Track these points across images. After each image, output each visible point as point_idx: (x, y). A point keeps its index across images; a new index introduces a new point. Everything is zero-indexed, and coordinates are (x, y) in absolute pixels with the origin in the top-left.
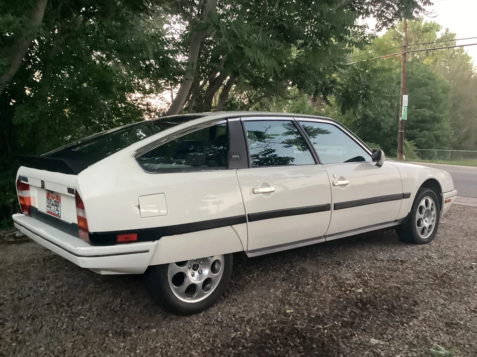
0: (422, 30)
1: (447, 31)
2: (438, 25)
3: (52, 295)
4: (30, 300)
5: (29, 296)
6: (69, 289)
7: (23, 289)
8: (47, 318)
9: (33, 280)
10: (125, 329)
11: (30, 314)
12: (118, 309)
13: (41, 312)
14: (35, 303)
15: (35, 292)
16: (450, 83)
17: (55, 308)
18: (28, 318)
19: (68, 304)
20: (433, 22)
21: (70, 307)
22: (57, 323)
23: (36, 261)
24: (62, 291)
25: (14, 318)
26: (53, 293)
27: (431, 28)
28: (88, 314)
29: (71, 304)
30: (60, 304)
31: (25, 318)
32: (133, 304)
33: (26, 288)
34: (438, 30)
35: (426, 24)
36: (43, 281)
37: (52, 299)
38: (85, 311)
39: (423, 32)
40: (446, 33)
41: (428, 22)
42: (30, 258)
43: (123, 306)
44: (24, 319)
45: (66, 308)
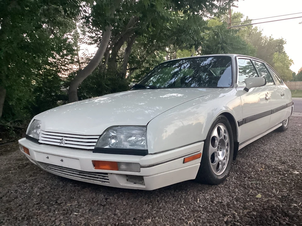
0: (233, 17)
1: (247, 18)
2: (242, 14)
3: (38, 196)
4: (19, 201)
5: (17, 198)
6: (51, 189)
7: (10, 192)
8: (42, 217)
9: (16, 184)
10: (122, 222)
11: (24, 215)
12: (105, 203)
13: (34, 212)
14: (24, 204)
15: (22, 194)
16: (255, 47)
17: (45, 207)
18: (23, 218)
19: (56, 202)
20: (239, 12)
21: (59, 204)
22: (54, 221)
23: (12, 169)
24: (46, 192)
25: (9, 220)
26: (38, 194)
27: (238, 16)
28: (80, 210)
29: (59, 202)
30: (49, 203)
31: (20, 218)
32: (117, 197)
33: (12, 192)
34: (242, 17)
35: (235, 14)
36: (25, 184)
37: (39, 199)
38: (75, 208)
39: (233, 19)
40: (246, 19)
41: (236, 12)
42: (7, 166)
43: (108, 200)
44: (19, 220)
45: (56, 206)
